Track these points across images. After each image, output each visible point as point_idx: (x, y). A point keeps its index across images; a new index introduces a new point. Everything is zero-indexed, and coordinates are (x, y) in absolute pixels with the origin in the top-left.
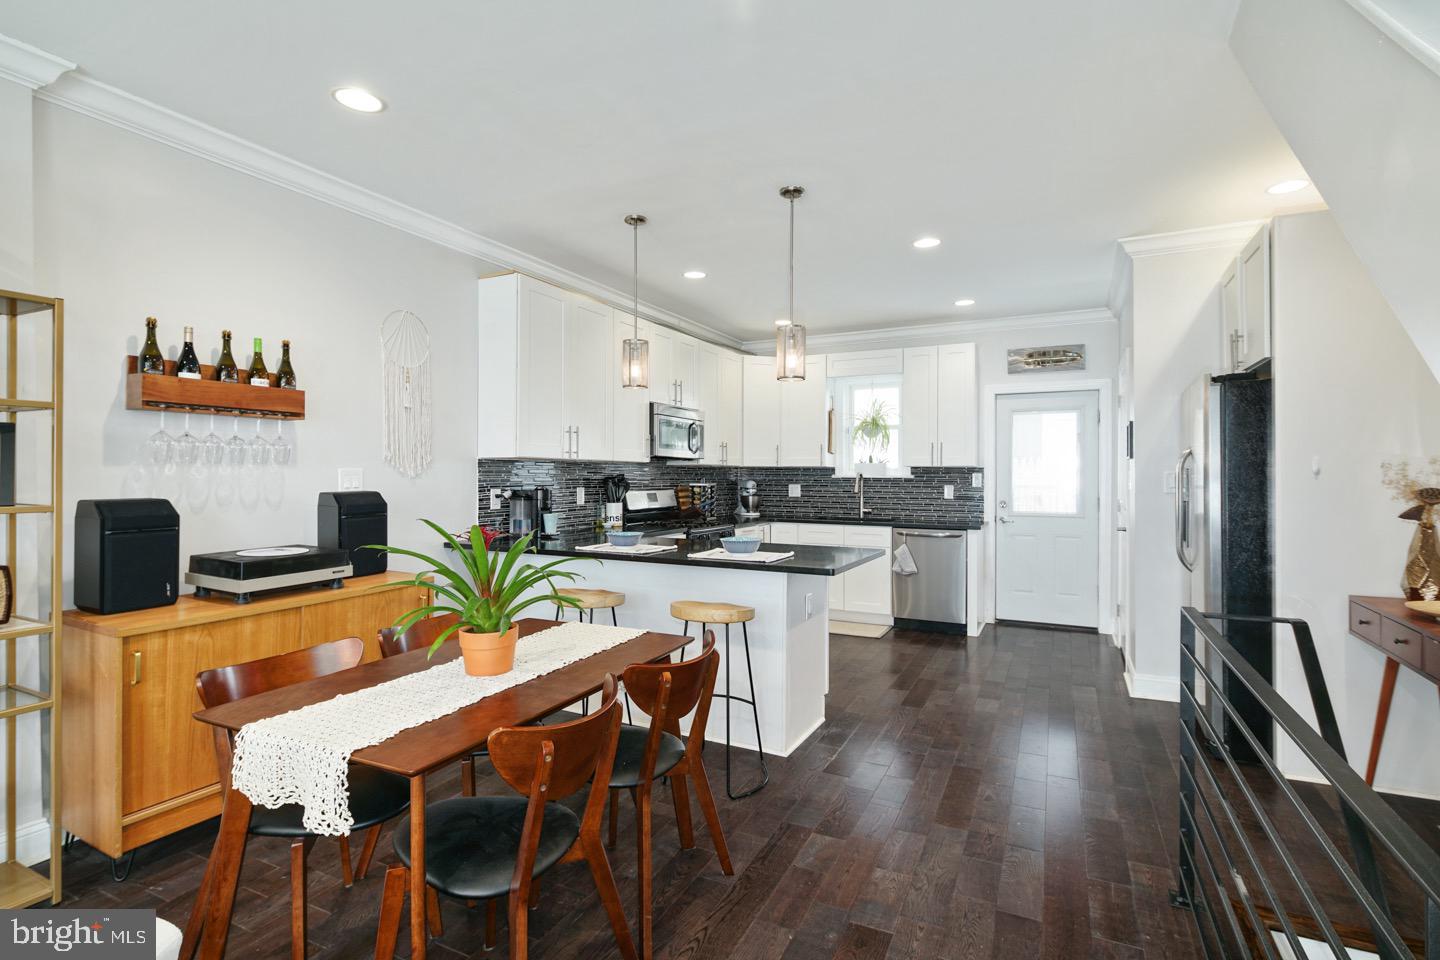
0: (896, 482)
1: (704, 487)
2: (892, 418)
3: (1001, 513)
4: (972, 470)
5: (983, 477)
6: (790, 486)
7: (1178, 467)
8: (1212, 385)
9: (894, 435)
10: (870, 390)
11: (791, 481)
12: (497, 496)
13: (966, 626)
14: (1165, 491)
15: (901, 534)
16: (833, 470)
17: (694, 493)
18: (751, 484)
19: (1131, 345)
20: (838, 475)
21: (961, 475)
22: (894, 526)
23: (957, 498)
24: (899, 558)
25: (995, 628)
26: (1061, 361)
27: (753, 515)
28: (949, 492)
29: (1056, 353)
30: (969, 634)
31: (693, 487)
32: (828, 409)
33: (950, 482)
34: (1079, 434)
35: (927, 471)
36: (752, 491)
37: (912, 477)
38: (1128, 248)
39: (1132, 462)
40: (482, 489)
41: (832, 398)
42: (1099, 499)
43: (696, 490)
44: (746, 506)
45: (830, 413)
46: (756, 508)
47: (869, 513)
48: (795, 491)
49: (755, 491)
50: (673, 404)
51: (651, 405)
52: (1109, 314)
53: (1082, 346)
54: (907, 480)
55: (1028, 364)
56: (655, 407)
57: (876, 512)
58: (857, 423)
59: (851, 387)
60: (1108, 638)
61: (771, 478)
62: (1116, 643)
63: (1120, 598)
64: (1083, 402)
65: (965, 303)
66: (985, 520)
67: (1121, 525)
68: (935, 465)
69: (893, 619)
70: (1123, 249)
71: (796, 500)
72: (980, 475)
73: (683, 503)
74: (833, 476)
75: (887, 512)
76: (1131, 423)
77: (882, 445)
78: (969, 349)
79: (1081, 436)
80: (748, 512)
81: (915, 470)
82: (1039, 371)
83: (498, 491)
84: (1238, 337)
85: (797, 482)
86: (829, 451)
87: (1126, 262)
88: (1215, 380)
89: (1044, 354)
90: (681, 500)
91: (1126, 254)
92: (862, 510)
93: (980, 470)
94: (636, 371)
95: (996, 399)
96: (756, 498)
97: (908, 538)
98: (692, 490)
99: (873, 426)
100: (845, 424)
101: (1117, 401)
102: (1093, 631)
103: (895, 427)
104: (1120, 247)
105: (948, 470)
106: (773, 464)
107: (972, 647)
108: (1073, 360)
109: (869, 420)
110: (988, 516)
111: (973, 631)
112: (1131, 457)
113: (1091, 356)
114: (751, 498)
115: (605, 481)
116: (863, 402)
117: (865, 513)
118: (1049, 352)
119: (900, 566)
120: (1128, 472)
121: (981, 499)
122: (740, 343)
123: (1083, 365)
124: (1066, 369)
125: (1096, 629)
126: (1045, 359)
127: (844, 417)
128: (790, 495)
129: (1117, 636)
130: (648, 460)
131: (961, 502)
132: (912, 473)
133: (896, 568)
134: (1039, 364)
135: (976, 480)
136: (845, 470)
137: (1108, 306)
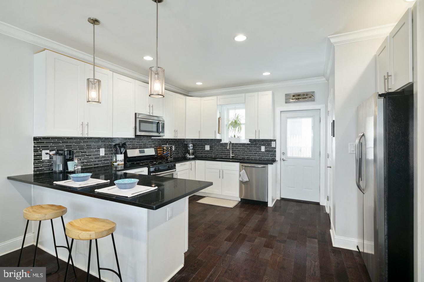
0: (243, 145)
1: (167, 147)
2: (242, 121)
3: (283, 157)
4: (271, 141)
5: (276, 143)
6: (206, 146)
7: (357, 141)
8: (378, 98)
9: (243, 127)
10: (234, 110)
11: (206, 144)
12: (47, 154)
13: (267, 202)
14: (349, 152)
15: (243, 166)
16: (221, 140)
17: (164, 149)
18: (191, 145)
19: (333, 87)
20: (223, 142)
21: (268, 142)
22: (241, 162)
23: (266, 151)
24: (242, 175)
25: (280, 202)
26: (306, 98)
27: (191, 157)
28: (263, 149)
29: (304, 95)
30: (268, 206)
31: (163, 147)
32: (218, 117)
33: (263, 145)
34: (312, 127)
35: (255, 140)
36: (191, 148)
37: (250, 143)
38: (332, 41)
39: (334, 138)
40: (35, 151)
41: (220, 113)
42: (320, 152)
43: (164, 148)
44: (189, 154)
45: (219, 119)
46: (193, 154)
47: (234, 156)
48: (207, 148)
49: (192, 148)
50: (148, 114)
51: (136, 114)
52: (324, 79)
53: (313, 92)
54: (248, 144)
55: (293, 99)
56: (137, 115)
57: (236, 156)
58: (230, 122)
59: (228, 109)
60: (323, 207)
61: (199, 143)
62: (327, 211)
63: (328, 193)
64: (314, 114)
65: (266, 74)
66: (276, 160)
67: (329, 166)
68: (257, 138)
69: (240, 199)
70: (330, 41)
71: (208, 151)
72: (275, 142)
73: (159, 153)
74: (221, 142)
75: (240, 156)
76: (334, 121)
77: (238, 131)
78: (270, 93)
79: (313, 128)
80: (190, 156)
81: (250, 140)
82: (297, 102)
83: (48, 151)
84: (388, 76)
85: (208, 144)
86: (219, 133)
87: (331, 48)
88: (380, 96)
89: (299, 95)
90: (158, 152)
91: (332, 43)
92: (231, 155)
93: (275, 141)
94: (93, 94)
95: (281, 113)
96: (193, 150)
97: (246, 167)
98: (163, 148)
99: (235, 124)
100: (226, 123)
101: (327, 113)
102: (318, 204)
103: (243, 124)
104: (329, 40)
105: (263, 141)
106: (198, 138)
107: (270, 211)
108: (310, 97)
109: (234, 121)
110: (278, 158)
111: (270, 204)
112: (334, 136)
113: (317, 96)
114: (191, 151)
115: (115, 145)
116: (232, 114)
117: (232, 156)
118: (301, 94)
119: (242, 178)
120: (333, 142)
121: (275, 151)
122: (187, 92)
123: (314, 99)
124: (308, 101)
125: (319, 203)
126: (299, 97)
127: (225, 120)
128: (206, 150)
129: (327, 207)
130: (133, 137)
131: (268, 153)
132: (250, 141)
133: (241, 179)
134: (297, 99)
135: (273, 144)
136: (225, 140)
137: (324, 76)
